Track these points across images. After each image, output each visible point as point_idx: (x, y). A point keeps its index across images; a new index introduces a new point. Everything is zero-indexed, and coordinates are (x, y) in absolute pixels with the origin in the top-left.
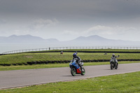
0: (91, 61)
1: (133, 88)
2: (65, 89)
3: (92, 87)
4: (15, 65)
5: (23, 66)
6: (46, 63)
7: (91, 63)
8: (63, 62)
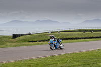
0: (95, 38)
2: (77, 58)
4: (40, 41)
5: (46, 42)
7: (94, 39)
8: (74, 39)
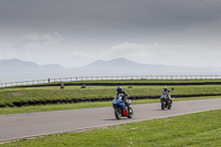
1: (181, 140)
2: (74, 144)
3: (115, 140)
5: (8, 109)
6: (43, 103)
